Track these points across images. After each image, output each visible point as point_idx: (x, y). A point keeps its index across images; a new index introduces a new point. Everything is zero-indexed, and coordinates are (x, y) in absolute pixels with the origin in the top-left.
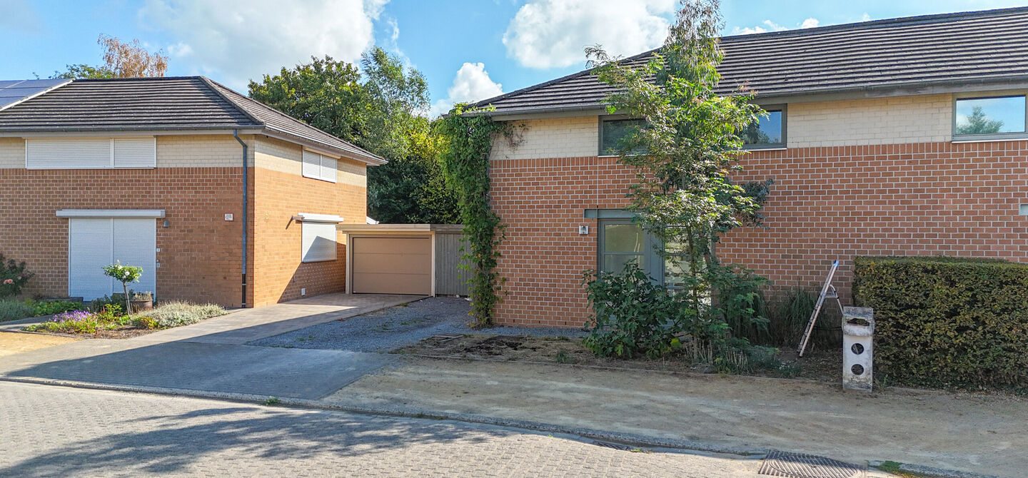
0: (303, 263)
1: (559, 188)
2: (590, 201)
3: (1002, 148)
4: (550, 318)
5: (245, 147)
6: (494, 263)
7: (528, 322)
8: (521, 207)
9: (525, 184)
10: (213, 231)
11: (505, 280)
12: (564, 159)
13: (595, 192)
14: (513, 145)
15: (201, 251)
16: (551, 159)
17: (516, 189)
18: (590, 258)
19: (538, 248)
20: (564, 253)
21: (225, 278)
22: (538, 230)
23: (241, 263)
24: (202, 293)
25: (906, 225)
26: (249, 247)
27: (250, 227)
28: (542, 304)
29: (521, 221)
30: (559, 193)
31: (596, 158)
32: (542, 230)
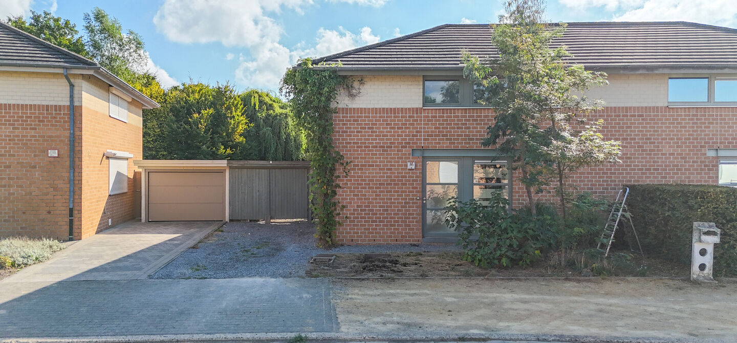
0: (110, 195)
1: (391, 132)
2: (416, 143)
3: (697, 112)
4: (383, 237)
5: (72, 86)
6: (335, 193)
7: (365, 240)
8: (358, 147)
9: (361, 128)
10: (35, 167)
11: (343, 207)
12: (395, 109)
13: (421, 136)
14: (352, 96)
15: (22, 186)
16: (384, 109)
17: (354, 132)
18: (416, 188)
19: (373, 181)
20: (395, 184)
21: (49, 212)
22: (373, 166)
23: (67, 197)
24: (22, 228)
25: (641, 162)
26: (77, 182)
27: (77, 163)
28: (376, 225)
29: (358, 158)
30: (390, 136)
31: (421, 109)
32: (376, 166)
